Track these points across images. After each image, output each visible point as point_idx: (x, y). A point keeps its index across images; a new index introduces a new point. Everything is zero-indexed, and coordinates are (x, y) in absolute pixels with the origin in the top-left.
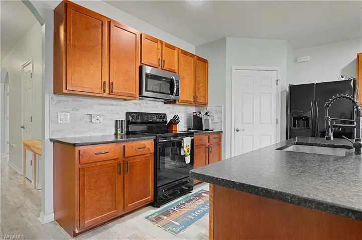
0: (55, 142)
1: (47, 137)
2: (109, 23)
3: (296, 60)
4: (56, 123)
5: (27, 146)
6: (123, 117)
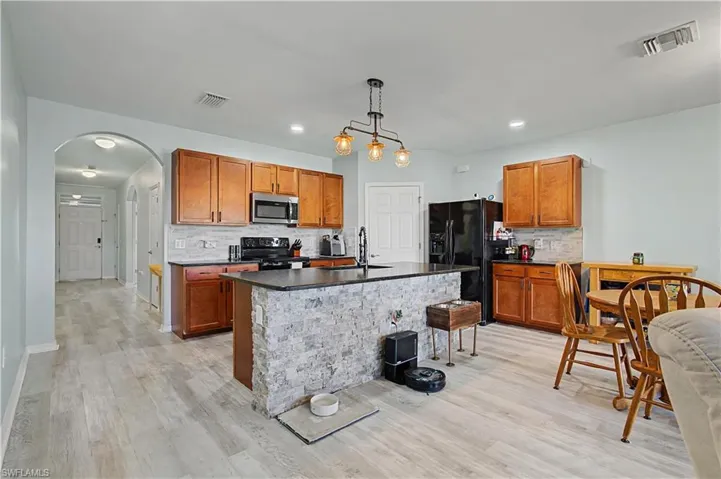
0: (172, 264)
1: (166, 260)
2: (218, 159)
3: (455, 171)
4: (174, 249)
5: (153, 271)
6: (237, 242)
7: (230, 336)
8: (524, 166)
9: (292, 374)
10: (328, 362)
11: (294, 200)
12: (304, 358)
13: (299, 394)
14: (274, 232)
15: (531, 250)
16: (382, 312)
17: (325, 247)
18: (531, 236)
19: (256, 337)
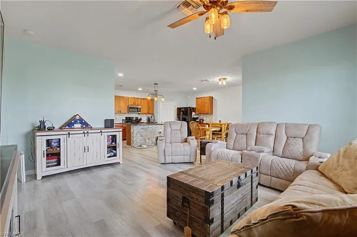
6: (124, 118)
7: (126, 141)
8: (200, 98)
9: (138, 140)
10: (145, 140)
11: (140, 107)
12: (140, 138)
13: (140, 145)
14: (134, 116)
15: (203, 120)
16: (157, 132)
17: (149, 120)
18: (203, 116)
19: (132, 134)
